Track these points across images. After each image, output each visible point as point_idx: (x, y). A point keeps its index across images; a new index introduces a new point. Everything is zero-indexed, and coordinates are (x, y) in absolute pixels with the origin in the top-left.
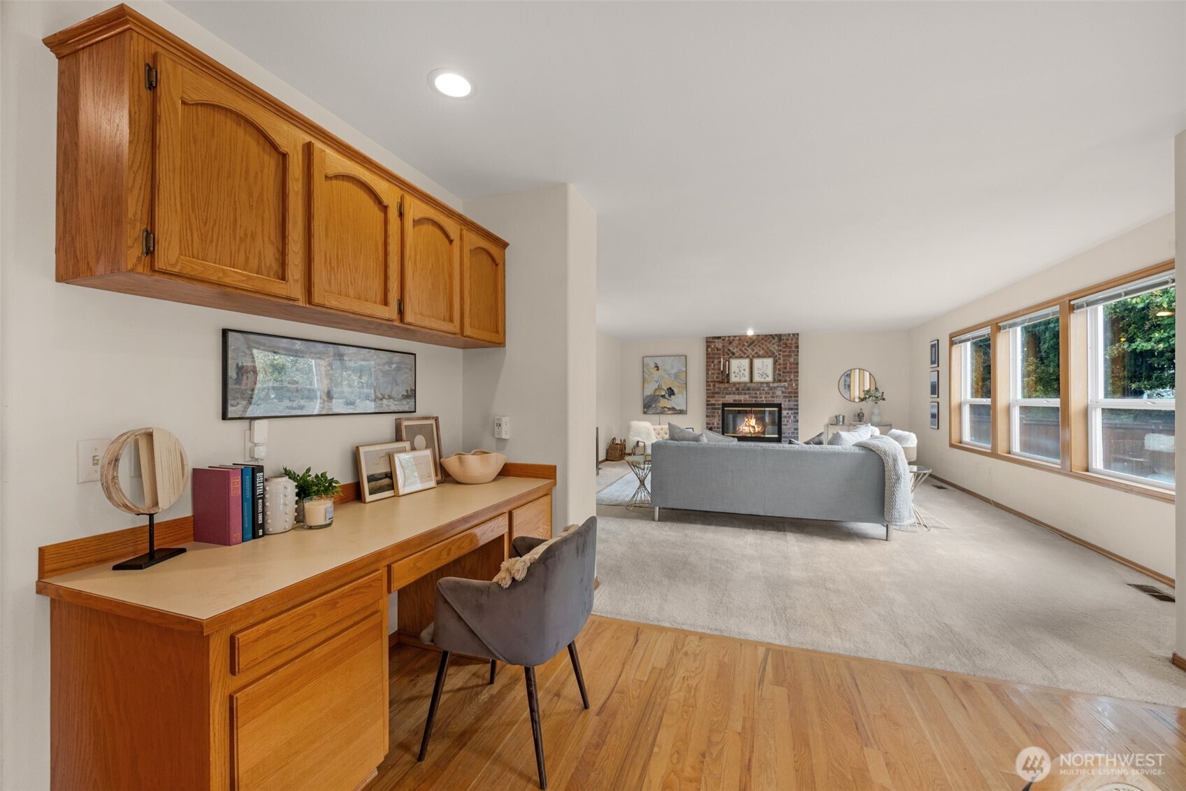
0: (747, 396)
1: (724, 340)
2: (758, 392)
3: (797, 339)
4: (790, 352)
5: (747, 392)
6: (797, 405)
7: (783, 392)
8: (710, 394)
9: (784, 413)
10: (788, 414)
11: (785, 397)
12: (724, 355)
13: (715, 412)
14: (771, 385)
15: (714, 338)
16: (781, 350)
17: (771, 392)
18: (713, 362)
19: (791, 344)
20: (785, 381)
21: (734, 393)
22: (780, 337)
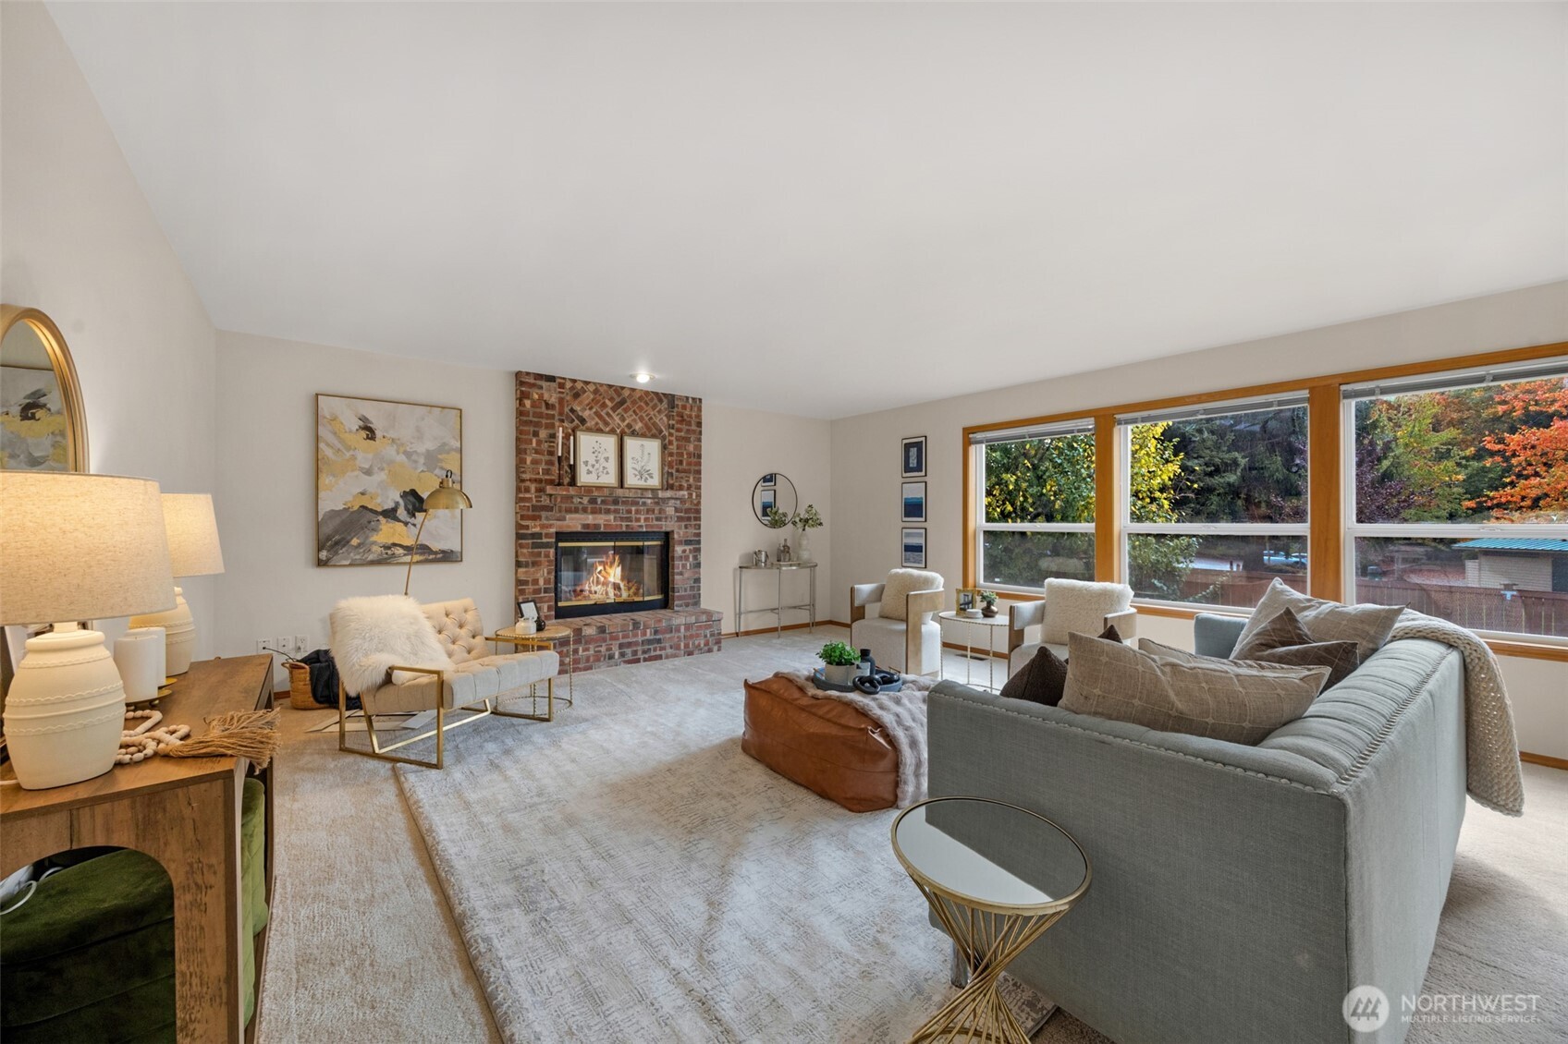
0: (612, 517)
1: (561, 386)
2: (633, 509)
3: (700, 409)
4: (687, 431)
5: (612, 507)
6: (699, 535)
7: (677, 510)
8: (527, 511)
9: (676, 550)
10: (684, 551)
11: (680, 519)
12: (562, 421)
13: (536, 555)
15: (539, 377)
16: (673, 427)
17: (656, 508)
18: (536, 434)
19: (690, 416)
20: (681, 488)
21: (585, 510)
22: (671, 400)
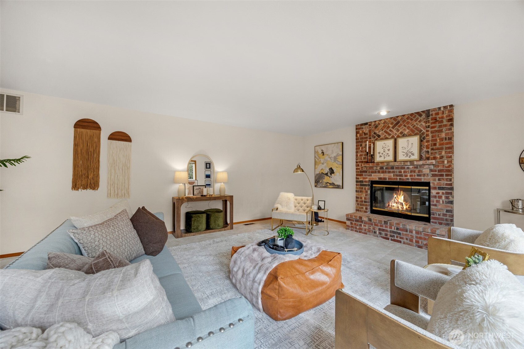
0: (392, 175)
1: (370, 125)
2: (402, 171)
3: (451, 111)
4: (440, 126)
5: (391, 170)
6: (451, 185)
7: (431, 170)
8: (360, 173)
9: (433, 192)
10: (439, 193)
11: (434, 175)
12: (370, 138)
13: (362, 188)
14: (415, 163)
15: (362, 125)
16: (429, 127)
17: (417, 170)
18: (361, 145)
20: (435, 158)
21: (379, 172)
22: (427, 113)
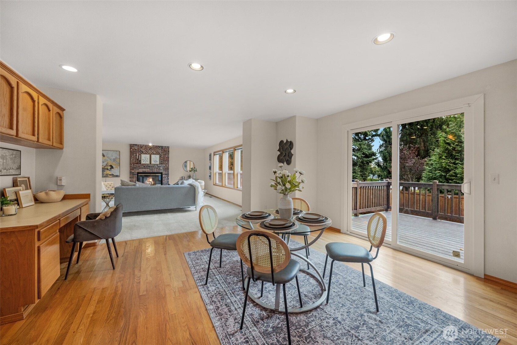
0: (149, 170)
1: (138, 146)
2: (153, 168)
3: (169, 149)
4: (166, 153)
5: (149, 168)
6: (168, 173)
7: (163, 168)
8: (132, 169)
9: (164, 176)
10: (165, 176)
11: (164, 170)
12: (138, 152)
13: (134, 176)
14: (159, 165)
15: (134, 145)
16: (162, 152)
17: (158, 168)
18: (133, 155)
19: (166, 150)
20: (164, 164)
21: (143, 168)
22: (162, 147)
